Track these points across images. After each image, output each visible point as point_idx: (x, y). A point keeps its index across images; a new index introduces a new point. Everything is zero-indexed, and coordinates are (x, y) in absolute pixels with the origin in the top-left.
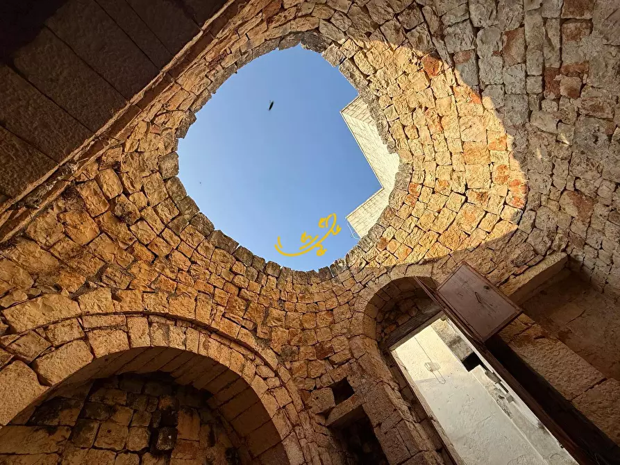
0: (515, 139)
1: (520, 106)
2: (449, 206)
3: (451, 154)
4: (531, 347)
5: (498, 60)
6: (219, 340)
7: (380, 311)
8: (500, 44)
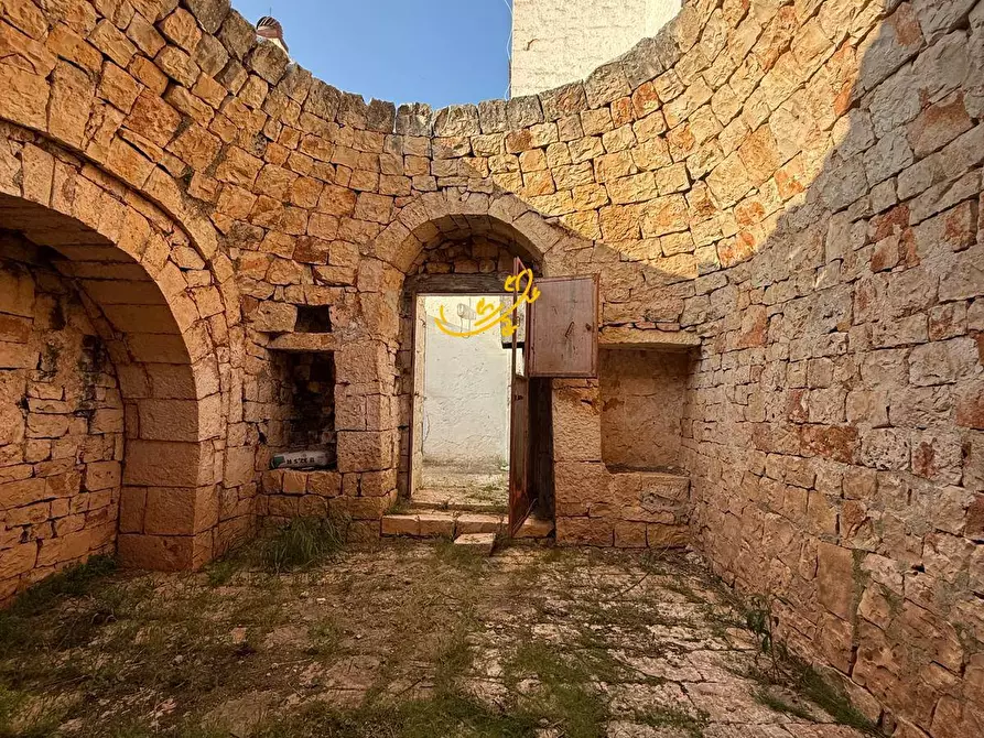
0: (803, 206)
1: (849, 191)
2: (659, 176)
3: (740, 112)
4: (570, 405)
5: (913, 104)
6: (99, 182)
7: (441, 234)
8: (942, 93)
